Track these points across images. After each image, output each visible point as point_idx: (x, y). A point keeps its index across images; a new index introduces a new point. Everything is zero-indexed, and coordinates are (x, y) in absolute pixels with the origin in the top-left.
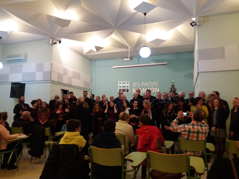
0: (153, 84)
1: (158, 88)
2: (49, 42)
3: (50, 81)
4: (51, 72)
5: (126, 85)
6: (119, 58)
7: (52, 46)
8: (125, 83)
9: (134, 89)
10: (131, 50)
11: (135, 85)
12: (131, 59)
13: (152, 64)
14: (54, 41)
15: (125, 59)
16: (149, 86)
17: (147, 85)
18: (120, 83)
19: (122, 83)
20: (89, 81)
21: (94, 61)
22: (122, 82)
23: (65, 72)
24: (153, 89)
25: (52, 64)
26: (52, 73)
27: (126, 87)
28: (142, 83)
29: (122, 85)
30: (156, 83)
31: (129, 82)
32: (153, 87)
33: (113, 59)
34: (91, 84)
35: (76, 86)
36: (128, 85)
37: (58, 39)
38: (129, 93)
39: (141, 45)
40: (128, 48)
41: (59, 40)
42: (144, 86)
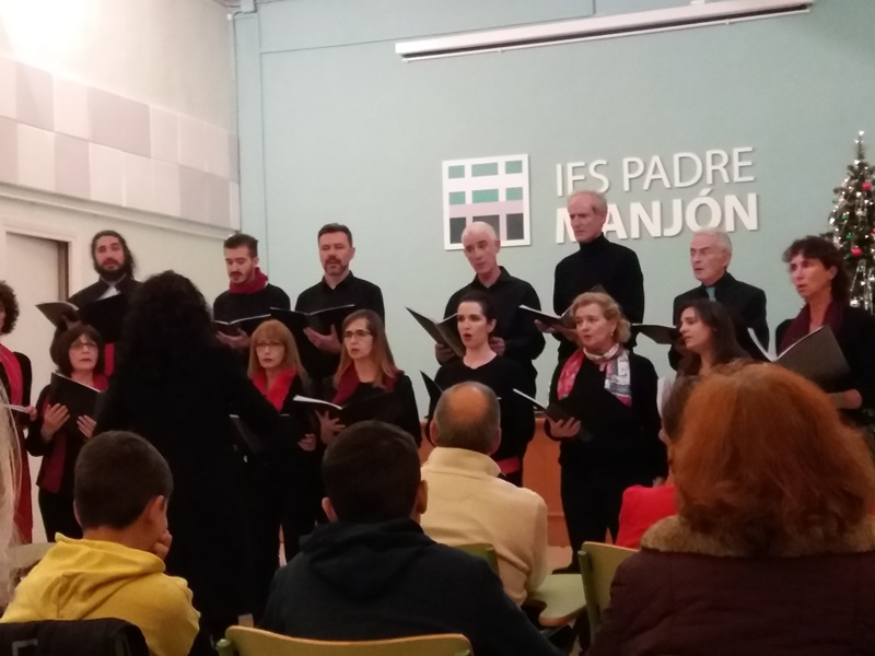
0: (710, 168)
1: (752, 198)
5: (501, 182)
8: (491, 170)
11: (571, 178)
13: (698, 8)
16: (677, 184)
17: (662, 175)
18: (457, 172)
19: (468, 171)
20: (222, 169)
22: (468, 164)
24: (712, 203)
27: (502, 196)
28: (626, 162)
29: (469, 184)
30: (730, 160)
31: (524, 158)
32: (706, 191)
34: (233, 187)
35: (124, 205)
36: (520, 180)
38: (526, 241)
42: (644, 181)
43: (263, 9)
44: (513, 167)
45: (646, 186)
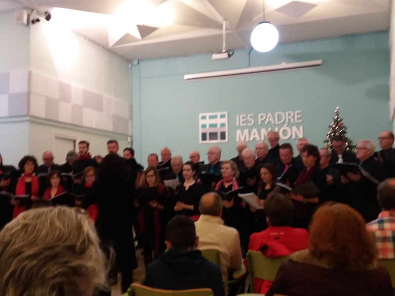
0: (287, 118)
1: (301, 128)
2: (20, 18)
3: (27, 118)
4: (29, 94)
5: (219, 121)
6: (198, 53)
7: (30, 28)
8: (215, 117)
9: (239, 132)
10: (228, 32)
11: (241, 121)
12: (229, 56)
13: (284, 65)
14: (34, 16)
15: (215, 56)
16: (277, 122)
17: (271, 119)
18: (204, 118)
19: (208, 117)
20: (126, 115)
21: (136, 62)
22: (208, 115)
23: (65, 93)
24: (288, 129)
25: (30, 74)
26: (32, 96)
27: (219, 126)
28: (260, 115)
29: (208, 122)
30: (294, 115)
31: (226, 113)
32: (286, 125)
33: (185, 55)
34: (130, 122)
35: (94, 126)
37: (44, 9)
39: (254, 19)
40: (220, 27)
41: (46, 13)
42: (265, 122)
43: (141, 63)
44: (223, 116)
45: (266, 123)
